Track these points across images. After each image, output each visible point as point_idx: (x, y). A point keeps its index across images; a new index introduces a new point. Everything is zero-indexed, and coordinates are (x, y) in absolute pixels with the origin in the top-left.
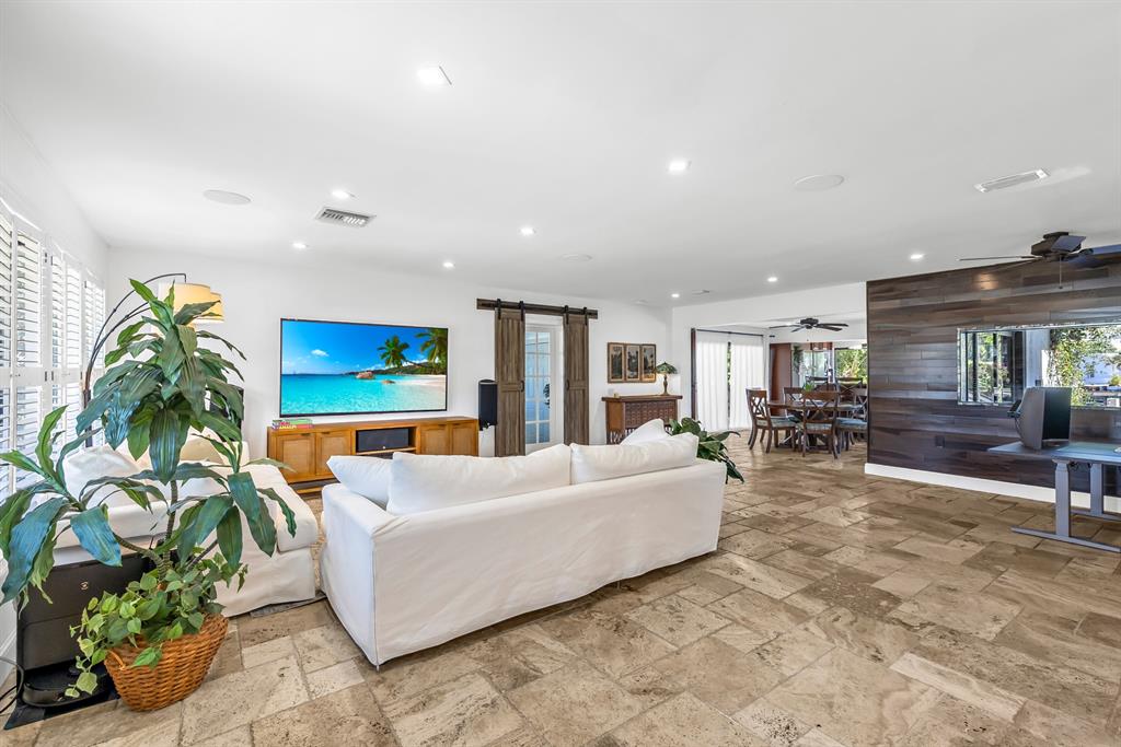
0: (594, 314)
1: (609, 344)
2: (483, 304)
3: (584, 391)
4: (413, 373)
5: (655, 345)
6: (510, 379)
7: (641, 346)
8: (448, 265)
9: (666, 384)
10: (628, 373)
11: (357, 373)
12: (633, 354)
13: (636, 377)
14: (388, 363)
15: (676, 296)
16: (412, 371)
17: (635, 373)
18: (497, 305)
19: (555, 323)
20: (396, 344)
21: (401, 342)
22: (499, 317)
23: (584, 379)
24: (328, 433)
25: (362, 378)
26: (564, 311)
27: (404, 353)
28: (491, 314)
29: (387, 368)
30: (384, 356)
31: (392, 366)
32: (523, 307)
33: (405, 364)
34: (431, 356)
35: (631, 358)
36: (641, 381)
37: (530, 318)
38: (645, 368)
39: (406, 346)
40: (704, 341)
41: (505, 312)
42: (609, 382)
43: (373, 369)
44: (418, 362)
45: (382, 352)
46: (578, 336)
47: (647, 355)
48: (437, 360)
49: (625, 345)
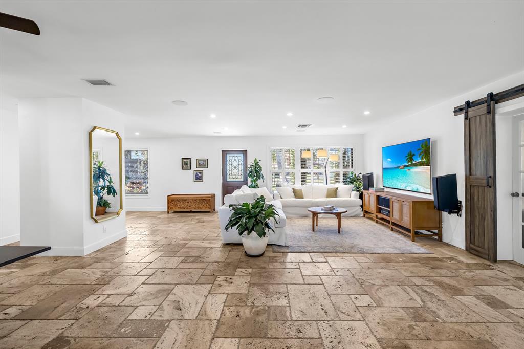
11: (399, 167)
14: (408, 162)
16: (416, 165)
18: (466, 107)
20: (411, 154)
21: (412, 153)
22: (467, 117)
25: (401, 169)
27: (413, 158)
29: (408, 164)
30: (407, 159)
31: (410, 164)
32: (489, 100)
33: (414, 162)
34: (422, 159)
39: (414, 155)
41: (472, 111)
43: (404, 165)
44: (418, 161)
45: (406, 157)
48: (424, 160)
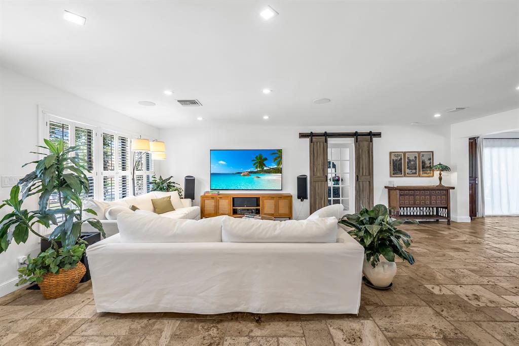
0: (378, 135)
1: (391, 153)
2: (302, 136)
3: (369, 182)
4: (269, 173)
5: (432, 152)
6: (318, 175)
7: (419, 153)
8: (266, 117)
9: (440, 179)
10: (408, 171)
11: (240, 173)
12: (412, 158)
13: (416, 173)
14: (257, 168)
15: (437, 116)
16: (269, 172)
17: (414, 171)
18: (311, 135)
19: (350, 142)
20: (261, 158)
21: (264, 157)
22: (311, 141)
23: (369, 175)
24: (221, 198)
25: (244, 175)
26: (355, 135)
27: (265, 162)
28: (308, 140)
29: (256, 170)
30: (255, 164)
31: (259, 169)
32: (326, 135)
33: (265, 168)
35: (410, 161)
36: (419, 176)
37: (331, 141)
38: (423, 167)
39: (266, 159)
40: (487, 146)
41: (314, 139)
42: (391, 176)
43: (249, 170)
44: (272, 167)
45: (254, 162)
46: (365, 149)
47: (425, 159)
49: (405, 153)
